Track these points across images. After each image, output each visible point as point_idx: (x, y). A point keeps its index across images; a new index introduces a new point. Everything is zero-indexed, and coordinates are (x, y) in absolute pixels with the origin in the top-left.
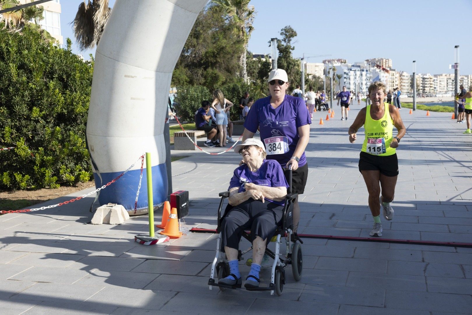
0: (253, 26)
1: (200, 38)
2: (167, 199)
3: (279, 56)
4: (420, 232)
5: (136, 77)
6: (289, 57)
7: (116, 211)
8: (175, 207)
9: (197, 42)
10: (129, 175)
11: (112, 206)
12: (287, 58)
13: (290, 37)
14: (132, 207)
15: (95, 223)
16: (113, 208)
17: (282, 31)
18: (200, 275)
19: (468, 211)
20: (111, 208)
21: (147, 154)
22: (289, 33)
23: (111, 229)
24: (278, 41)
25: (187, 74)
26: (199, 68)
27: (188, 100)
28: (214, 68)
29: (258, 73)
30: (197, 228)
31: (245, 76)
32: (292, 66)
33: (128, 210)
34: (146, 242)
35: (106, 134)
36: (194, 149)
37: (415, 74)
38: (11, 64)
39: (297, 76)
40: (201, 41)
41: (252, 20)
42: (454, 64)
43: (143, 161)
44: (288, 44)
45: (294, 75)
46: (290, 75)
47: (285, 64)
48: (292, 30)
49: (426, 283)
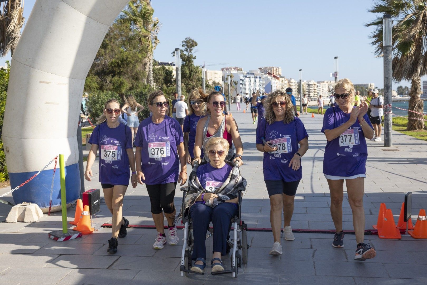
0: (158, 37)
1: (108, 49)
2: (80, 197)
3: (182, 65)
4: (308, 221)
5: (50, 83)
6: (191, 65)
7: (30, 210)
8: (87, 205)
9: (105, 52)
10: (43, 175)
11: (26, 205)
12: (189, 66)
13: (191, 47)
14: (46, 205)
15: (10, 222)
16: (28, 207)
17: (184, 43)
18: (111, 268)
20: (25, 207)
21: (60, 155)
22: (190, 44)
23: (26, 227)
24: (181, 51)
25: (98, 81)
26: (108, 76)
27: (99, 104)
28: (121, 76)
29: (163, 79)
30: (108, 224)
31: (151, 82)
32: (194, 73)
33: (42, 208)
34: (59, 239)
35: (21, 136)
37: (302, 81)
39: (198, 83)
40: (108, 51)
41: (156, 32)
42: (334, 73)
43: (56, 162)
44: (190, 54)
45: (195, 81)
46: (192, 81)
47: (188, 72)
48: (193, 41)
49: (315, 268)
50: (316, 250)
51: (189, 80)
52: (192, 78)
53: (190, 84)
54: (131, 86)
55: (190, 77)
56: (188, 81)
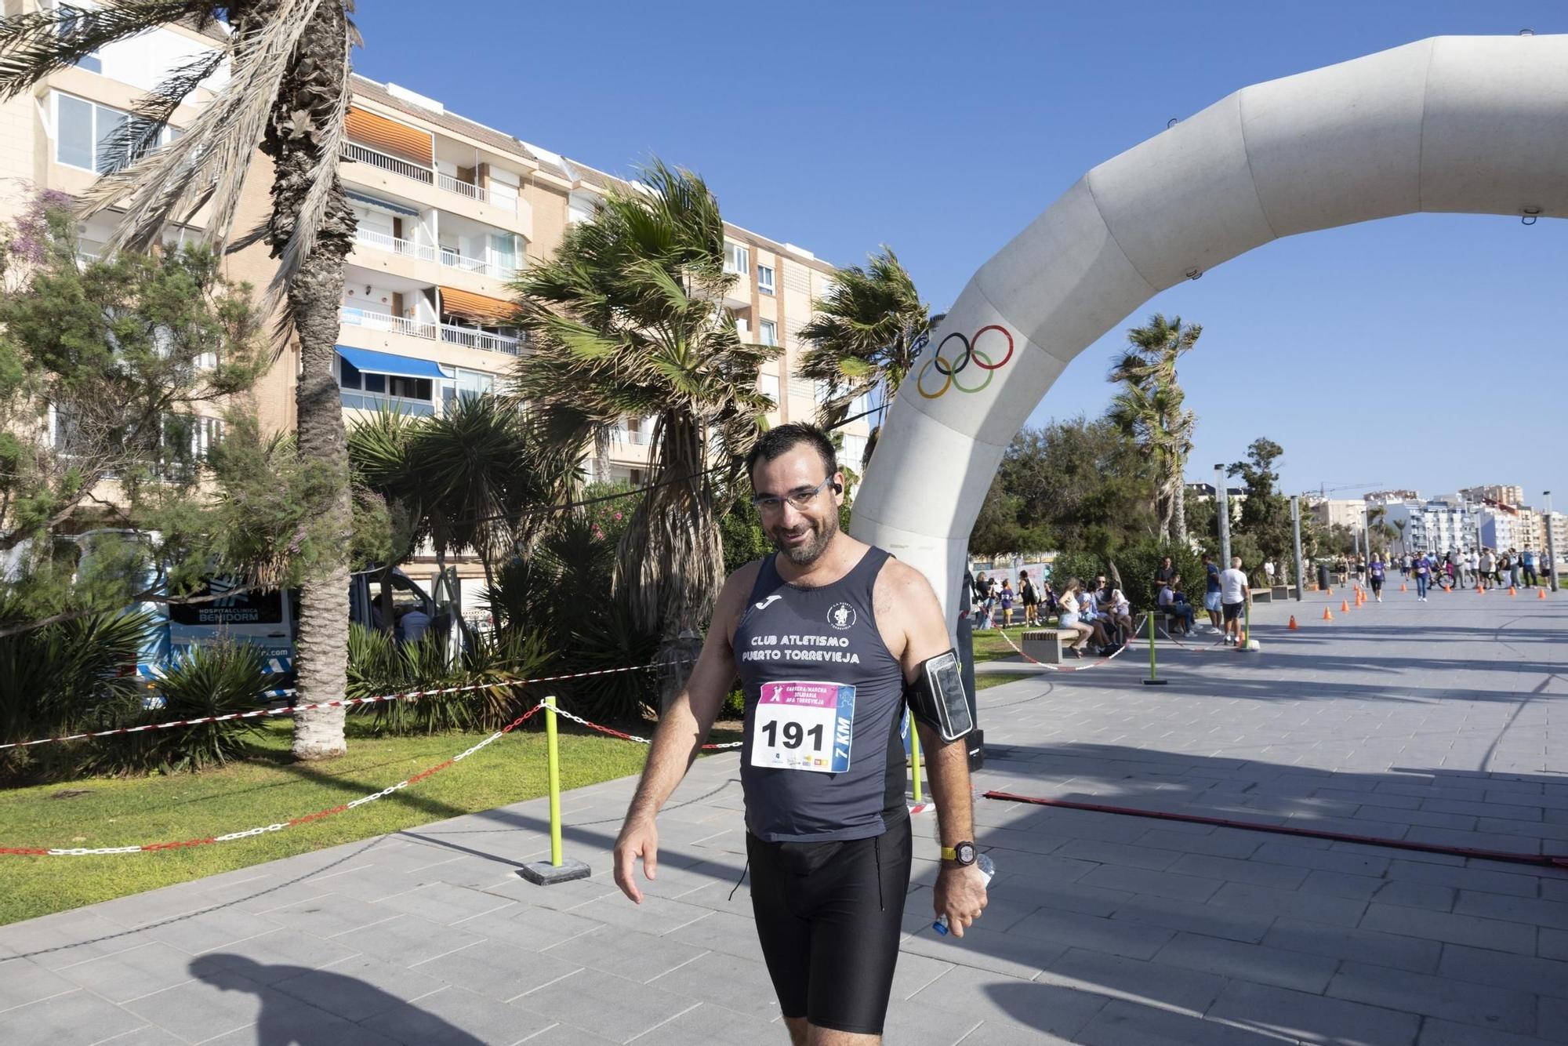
0: (1191, 442)
1: (1077, 474)
4: (1411, 826)
5: (907, 546)
6: (1269, 493)
9: (1072, 480)
12: (1265, 495)
13: (1268, 458)
17: (1252, 450)
19: (1543, 793)
22: (1266, 451)
24: (1246, 467)
28: (1102, 524)
31: (1181, 531)
32: (1275, 510)
36: (1056, 662)
38: (754, 528)
39: (1286, 529)
40: (1076, 479)
41: (1189, 433)
44: (1266, 471)
45: (1279, 526)
46: (1272, 527)
47: (1263, 508)
48: (1272, 445)
49: (1364, 913)
50: (1392, 881)
51: (1266, 525)
52: (1269, 520)
53: (1269, 533)
55: (1266, 518)
56: (1264, 527)
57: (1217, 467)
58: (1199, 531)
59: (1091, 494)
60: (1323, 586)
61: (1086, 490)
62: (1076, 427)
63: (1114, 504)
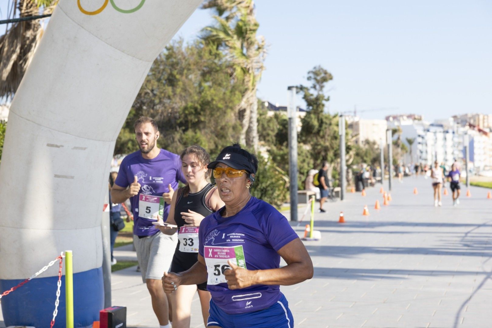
0: (264, 65)
1: (178, 86)
3: (307, 111)
5: (62, 146)
6: (322, 111)
9: (174, 91)
12: (318, 114)
13: (322, 82)
21: (66, 253)
22: (321, 77)
24: (305, 88)
26: (176, 130)
28: (197, 131)
29: (275, 136)
31: (255, 140)
39: (334, 141)
40: (178, 90)
41: (263, 56)
44: (321, 93)
45: (329, 138)
46: (323, 139)
48: (326, 73)
51: (319, 138)
52: (321, 133)
53: (320, 145)
54: (213, 146)
55: (319, 132)
56: (317, 139)
57: (290, 88)
58: (268, 141)
59: (190, 104)
60: (358, 189)
61: (186, 102)
62: (176, 45)
63: (208, 112)
